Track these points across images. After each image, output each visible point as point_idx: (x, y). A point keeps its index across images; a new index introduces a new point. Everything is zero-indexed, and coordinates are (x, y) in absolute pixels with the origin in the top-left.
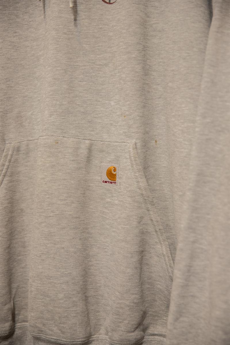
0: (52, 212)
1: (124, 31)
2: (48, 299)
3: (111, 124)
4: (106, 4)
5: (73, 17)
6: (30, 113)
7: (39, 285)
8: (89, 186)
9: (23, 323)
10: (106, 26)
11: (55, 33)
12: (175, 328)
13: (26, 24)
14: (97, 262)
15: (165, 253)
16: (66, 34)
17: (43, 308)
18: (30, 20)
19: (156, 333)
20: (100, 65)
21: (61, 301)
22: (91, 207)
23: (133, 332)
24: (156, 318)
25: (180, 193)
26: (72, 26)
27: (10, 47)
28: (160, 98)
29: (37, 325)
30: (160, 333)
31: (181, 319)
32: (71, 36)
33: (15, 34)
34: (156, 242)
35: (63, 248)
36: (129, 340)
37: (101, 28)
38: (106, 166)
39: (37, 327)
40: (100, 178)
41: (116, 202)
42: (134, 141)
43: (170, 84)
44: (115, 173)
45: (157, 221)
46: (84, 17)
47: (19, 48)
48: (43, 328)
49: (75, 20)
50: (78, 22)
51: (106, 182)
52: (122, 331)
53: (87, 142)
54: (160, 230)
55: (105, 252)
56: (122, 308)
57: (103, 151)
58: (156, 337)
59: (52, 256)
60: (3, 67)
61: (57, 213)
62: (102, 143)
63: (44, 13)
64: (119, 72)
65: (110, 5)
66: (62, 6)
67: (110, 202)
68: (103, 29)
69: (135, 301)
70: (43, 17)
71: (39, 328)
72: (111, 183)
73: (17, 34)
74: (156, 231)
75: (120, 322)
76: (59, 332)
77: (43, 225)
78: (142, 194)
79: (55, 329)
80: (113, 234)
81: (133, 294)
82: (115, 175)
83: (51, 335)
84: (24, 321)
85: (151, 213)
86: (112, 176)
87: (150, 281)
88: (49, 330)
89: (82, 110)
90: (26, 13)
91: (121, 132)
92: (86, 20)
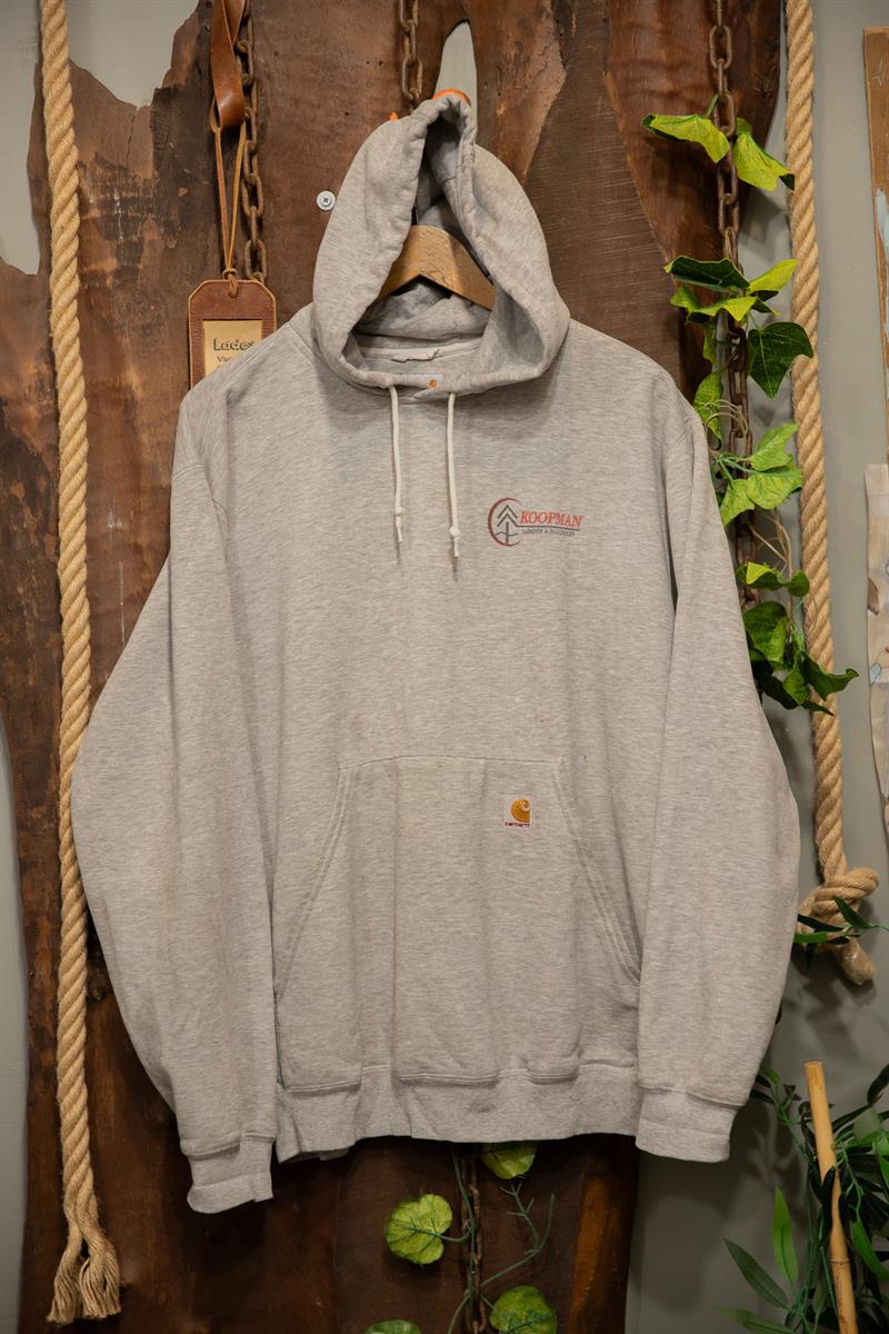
0: (440, 876)
1: (539, 591)
2: (438, 1015)
3: (517, 733)
4: (501, 546)
5: (451, 566)
6: (373, 716)
7: (421, 994)
8: (486, 832)
9: (371, 1067)
10: (503, 580)
11: (427, 592)
12: (653, 1033)
13: (364, 573)
14: (501, 953)
15: (611, 930)
16: (443, 593)
17: (429, 1030)
18: (371, 565)
19: (596, 1058)
20: (494, 639)
21: (461, 1016)
22: (489, 865)
23: (570, 1055)
24: (594, 1035)
25: (640, 837)
26: (450, 582)
27: (341, 611)
28: (589, 690)
29: (418, 1058)
30: (602, 1058)
31: (660, 1019)
32: (450, 596)
33: (348, 590)
34: (595, 915)
35: (460, 932)
36: (565, 1069)
37: (495, 582)
38: (510, 800)
39: (417, 1062)
40: (499, 819)
41: (532, 855)
42: (559, 759)
43: (611, 671)
44: (526, 810)
45: (598, 882)
46: (467, 565)
47: (354, 612)
48: (430, 1063)
49: (455, 570)
50: (458, 573)
51: (511, 824)
52: (554, 1055)
53: (482, 762)
54: (602, 894)
55: (514, 936)
56: (552, 1020)
57: (504, 776)
58: (596, 1065)
59: (442, 946)
60: (333, 644)
61: (448, 877)
62: (502, 762)
63: (398, 556)
64: (528, 652)
65: (507, 548)
66: (435, 550)
67: (520, 856)
68: (498, 584)
69: (572, 1007)
70: (395, 562)
71: (422, 1063)
72: (521, 825)
73: (350, 589)
74: (595, 898)
75: (550, 1042)
76: (458, 1065)
77: (425, 897)
78: (576, 841)
79: (451, 1062)
80: (528, 906)
81: (568, 996)
82: (528, 812)
83: (444, 1072)
84: (373, 1063)
85: (589, 869)
86: (521, 815)
87: (585, 977)
88: (441, 1064)
89: (472, 712)
90: (364, 555)
91: (537, 745)
92: (471, 571)
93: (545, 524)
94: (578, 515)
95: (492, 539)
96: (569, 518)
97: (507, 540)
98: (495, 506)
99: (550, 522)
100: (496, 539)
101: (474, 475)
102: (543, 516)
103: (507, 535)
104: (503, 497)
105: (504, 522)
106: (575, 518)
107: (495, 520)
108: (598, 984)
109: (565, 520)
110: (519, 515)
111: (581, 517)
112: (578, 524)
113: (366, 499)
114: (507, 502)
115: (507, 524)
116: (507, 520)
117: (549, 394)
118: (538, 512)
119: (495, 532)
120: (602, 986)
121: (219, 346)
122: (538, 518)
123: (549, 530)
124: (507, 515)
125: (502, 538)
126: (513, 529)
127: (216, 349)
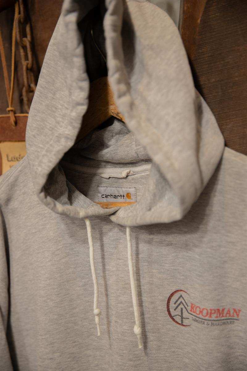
93: (207, 318)
94: (237, 308)
95: (171, 320)
96: (229, 311)
97: (182, 321)
98: (172, 295)
99: (210, 316)
100: (174, 320)
101: (154, 271)
102: (205, 312)
103: (182, 318)
104: (178, 288)
105: (179, 308)
106: (235, 310)
107: (172, 305)
109: (225, 312)
110: (189, 304)
111: (240, 311)
112: (238, 315)
114: (181, 293)
115: (182, 309)
116: (181, 306)
118: (202, 307)
119: (173, 314)
121: (10, 159)
122: (201, 312)
123: (210, 323)
124: (181, 302)
125: (178, 319)
126: (185, 314)
127: (8, 161)
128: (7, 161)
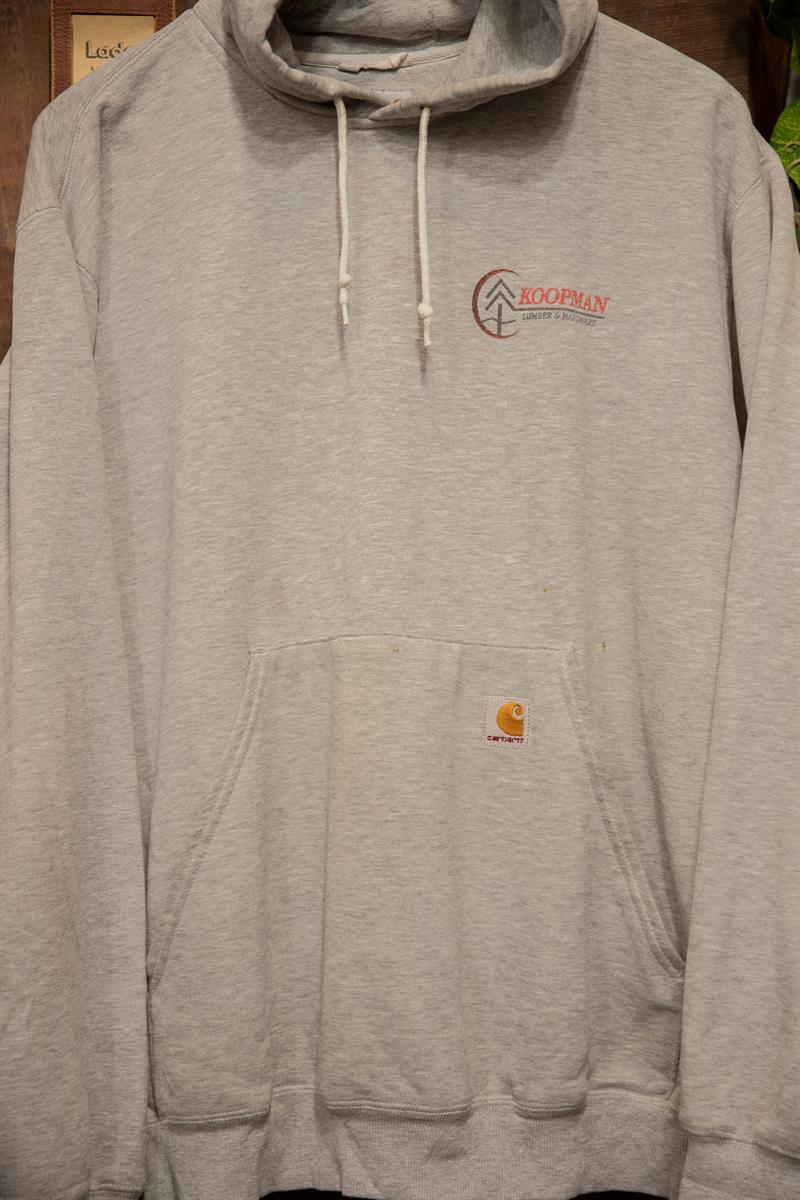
0: (393, 810)
1: (544, 402)
2: (384, 1014)
3: (507, 607)
4: (490, 338)
5: (418, 364)
6: (300, 580)
7: (361, 984)
8: (459, 749)
9: (286, 1087)
10: (492, 387)
11: (382, 399)
12: (704, 1051)
13: (292, 372)
14: (479, 925)
15: (638, 895)
16: (405, 402)
17: (372, 1037)
18: (303, 362)
19: (611, 1080)
20: (477, 472)
21: (419, 1018)
22: (463, 797)
23: (575, 1078)
24: (609, 1047)
25: (684, 760)
26: (417, 386)
27: (258, 424)
28: (612, 548)
29: (354, 1079)
30: (621, 1080)
31: (716, 1030)
32: (415, 407)
33: (268, 395)
34: (614, 872)
35: (420, 894)
36: (568, 1097)
37: (479, 390)
38: (496, 703)
39: (353, 1084)
40: (480, 730)
41: (526, 784)
42: (569, 645)
43: (647, 521)
44: (519, 718)
45: (621, 825)
46: (441, 364)
47: (276, 427)
48: (372, 1086)
49: (423, 370)
50: (428, 374)
51: (496, 739)
52: (553, 1077)
53: (456, 647)
54: (626, 843)
55: (497, 900)
56: (551, 1024)
57: (488, 668)
58: (611, 1091)
59: (394, 913)
60: (244, 472)
61: (404, 812)
62: (485, 649)
63: (342, 349)
64: (526, 491)
65: (500, 341)
66: (396, 339)
67: (507, 785)
68: (485, 393)
69: (581, 1007)
70: (336, 357)
71: (360, 1085)
72: (510, 740)
73: (272, 395)
74: (616, 848)
75: (548, 1058)
76: (412, 1090)
77: (370, 841)
78: (590, 765)
79: (403, 1085)
80: (519, 857)
81: (575, 991)
82: (521, 722)
83: (392, 1100)
84: (288, 1082)
85: (607, 805)
86: (512, 725)
87: (598, 962)
88: (387, 1087)
89: (443, 575)
90: (293, 346)
91: (535, 624)
92: (446, 371)
93: (556, 305)
94: (602, 295)
95: (479, 328)
96: (589, 299)
97: (499, 330)
98: (484, 280)
99: (562, 302)
100: (483, 327)
101: (453, 233)
102: (553, 295)
103: (500, 323)
104: (495, 267)
105: (496, 304)
106: (598, 299)
107: (482, 300)
108: (617, 973)
109: (584, 300)
110: (518, 293)
111: (607, 299)
112: (603, 308)
113: (296, 267)
114: (500, 275)
115: (500, 306)
116: (500, 300)
117: (565, 117)
118: (546, 287)
119: (482, 318)
120: (623, 975)
121: (93, 52)
122: (544, 296)
123: (561, 313)
124: (500, 293)
125: (492, 326)
126: (507, 314)
127: (88, 57)
128: (85, 56)
